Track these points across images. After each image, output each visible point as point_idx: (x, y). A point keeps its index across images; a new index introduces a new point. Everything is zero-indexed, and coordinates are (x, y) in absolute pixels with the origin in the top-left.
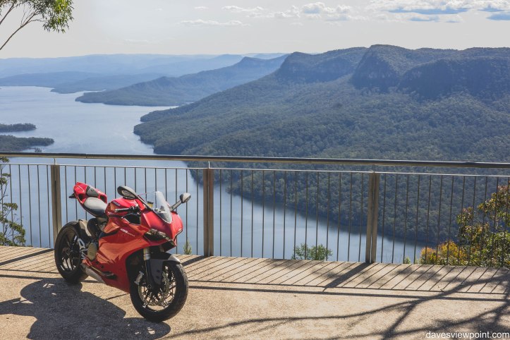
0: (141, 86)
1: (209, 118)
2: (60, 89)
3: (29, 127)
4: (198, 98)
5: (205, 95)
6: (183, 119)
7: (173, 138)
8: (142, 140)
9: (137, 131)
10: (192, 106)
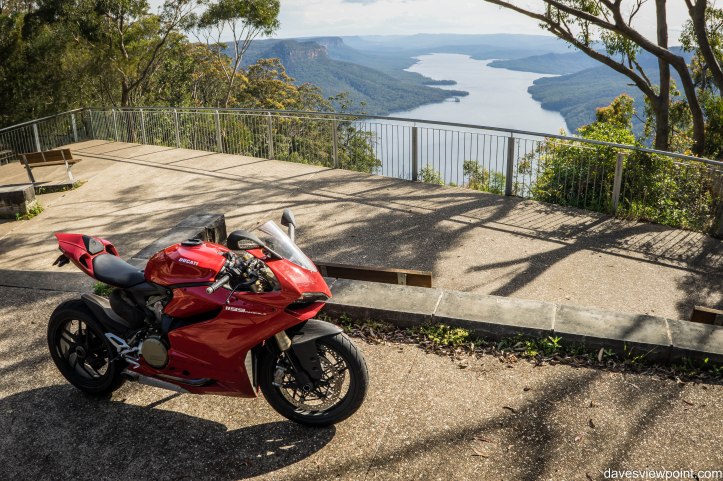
0: (534, 58)
1: (584, 86)
2: (477, 56)
3: (452, 83)
4: (576, 71)
5: (582, 69)
6: (565, 84)
7: (556, 99)
8: (534, 98)
9: (530, 90)
10: (571, 76)
